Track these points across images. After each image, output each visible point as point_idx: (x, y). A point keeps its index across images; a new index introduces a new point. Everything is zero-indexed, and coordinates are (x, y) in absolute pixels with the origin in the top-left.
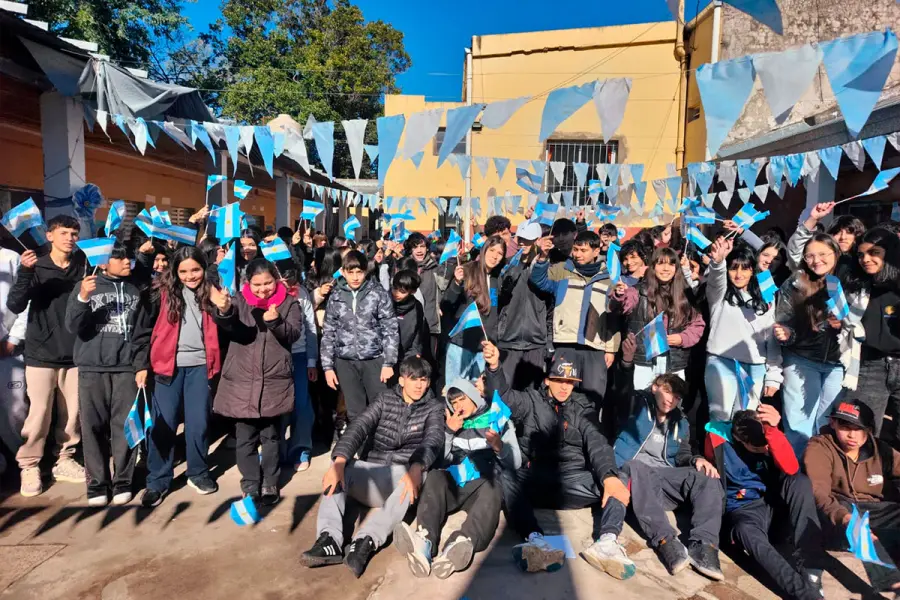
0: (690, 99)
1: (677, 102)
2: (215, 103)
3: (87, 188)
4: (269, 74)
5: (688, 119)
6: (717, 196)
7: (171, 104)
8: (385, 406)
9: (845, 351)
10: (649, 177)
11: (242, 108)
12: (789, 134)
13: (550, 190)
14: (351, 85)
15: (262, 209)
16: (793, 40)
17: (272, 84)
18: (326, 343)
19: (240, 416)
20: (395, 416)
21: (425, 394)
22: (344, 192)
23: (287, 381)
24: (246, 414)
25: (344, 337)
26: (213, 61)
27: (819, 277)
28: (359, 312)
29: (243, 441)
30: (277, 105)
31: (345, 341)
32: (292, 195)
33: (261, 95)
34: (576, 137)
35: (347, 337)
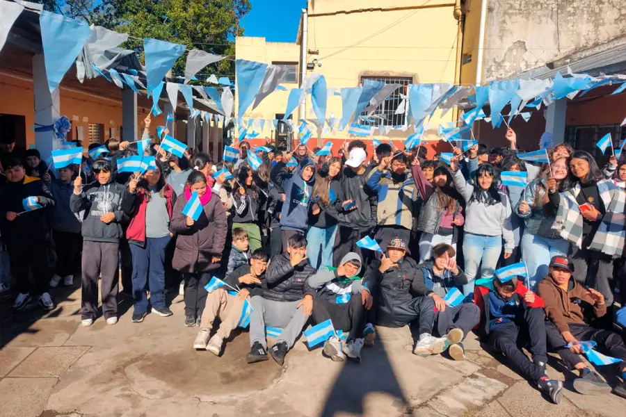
0: (465, 47)
1: (455, 49)
3: (62, 119)
4: (146, 18)
5: (463, 62)
14: (207, 28)
16: (539, 7)
26: (103, 8)
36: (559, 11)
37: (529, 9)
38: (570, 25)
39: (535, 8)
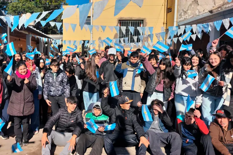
0: (168, 5)
1: (164, 6)
2: (5, 9)
5: (168, 12)
6: (178, 38)
8: (61, 114)
9: (225, 93)
10: (155, 32)
11: (14, 11)
12: (203, 17)
13: (120, 37)
14: (51, 2)
15: (22, 45)
17: (24, 3)
18: (45, 91)
19: (16, 115)
20: (65, 117)
21: (75, 110)
22: (49, 39)
23: (32, 103)
24: (19, 115)
25: (51, 89)
27: (214, 67)
28: (57, 80)
29: (17, 124)
30: (26, 10)
31: (52, 90)
32: (31, 40)
33: (21, 6)
34: (129, 19)
35: (53, 89)
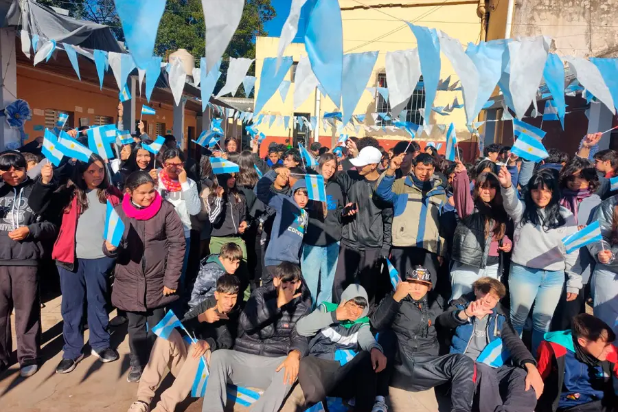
3: (17, 103)
4: (172, 19)
7: (87, 37)
15: (164, 118)
16: (570, 3)
17: (174, 27)
33: (166, 34)
36: (592, 8)
37: (559, 6)
38: (603, 23)
39: (566, 5)
